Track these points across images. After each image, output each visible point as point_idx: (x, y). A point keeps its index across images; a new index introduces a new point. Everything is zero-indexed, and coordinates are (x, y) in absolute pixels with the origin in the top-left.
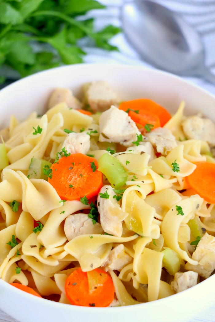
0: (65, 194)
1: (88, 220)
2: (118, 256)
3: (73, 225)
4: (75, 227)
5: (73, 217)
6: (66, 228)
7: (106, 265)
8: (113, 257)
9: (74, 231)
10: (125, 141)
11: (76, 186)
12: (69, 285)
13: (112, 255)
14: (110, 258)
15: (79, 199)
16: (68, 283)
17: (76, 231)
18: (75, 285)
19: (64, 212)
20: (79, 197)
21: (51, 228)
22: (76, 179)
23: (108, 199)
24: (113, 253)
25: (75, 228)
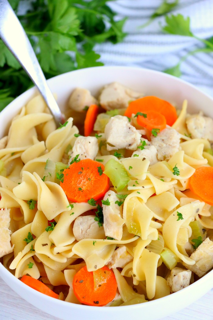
0: (75, 196)
1: (94, 222)
2: (121, 257)
3: (81, 227)
4: (82, 228)
5: (81, 218)
6: (75, 229)
7: (109, 263)
8: (116, 258)
9: (82, 233)
10: (130, 145)
11: (84, 188)
12: (76, 282)
13: (115, 256)
14: (113, 257)
15: (87, 201)
16: (75, 281)
17: (83, 233)
18: (82, 282)
19: (73, 213)
20: (87, 199)
21: (62, 228)
22: (84, 182)
23: (109, 206)
24: (116, 254)
25: (83, 230)
